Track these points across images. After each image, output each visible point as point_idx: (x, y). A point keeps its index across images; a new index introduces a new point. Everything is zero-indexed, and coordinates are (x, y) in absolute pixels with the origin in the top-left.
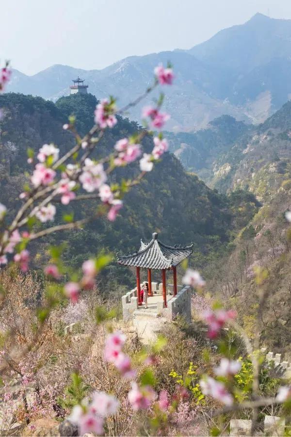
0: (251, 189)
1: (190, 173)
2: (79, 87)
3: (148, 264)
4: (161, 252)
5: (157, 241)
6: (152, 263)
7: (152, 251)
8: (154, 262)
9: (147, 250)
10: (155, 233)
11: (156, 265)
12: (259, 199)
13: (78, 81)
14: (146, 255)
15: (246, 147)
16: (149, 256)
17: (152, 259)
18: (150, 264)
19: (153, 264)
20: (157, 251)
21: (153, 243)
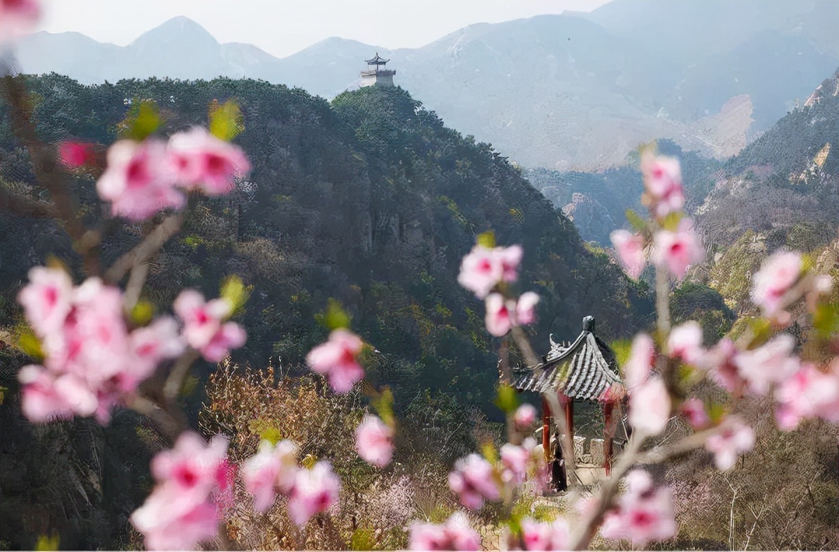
0: (713, 284)
1: (592, 250)
2: (378, 74)
3: (573, 388)
4: (603, 361)
5: (594, 335)
6: (583, 386)
7: (581, 358)
8: (587, 384)
9: (568, 357)
10: (589, 317)
11: (591, 391)
12: (730, 303)
13: (377, 62)
14: (567, 368)
15: (702, 203)
16: (575, 368)
17: (583, 378)
18: (577, 387)
19: (585, 389)
20: (594, 360)
21: (584, 340)
